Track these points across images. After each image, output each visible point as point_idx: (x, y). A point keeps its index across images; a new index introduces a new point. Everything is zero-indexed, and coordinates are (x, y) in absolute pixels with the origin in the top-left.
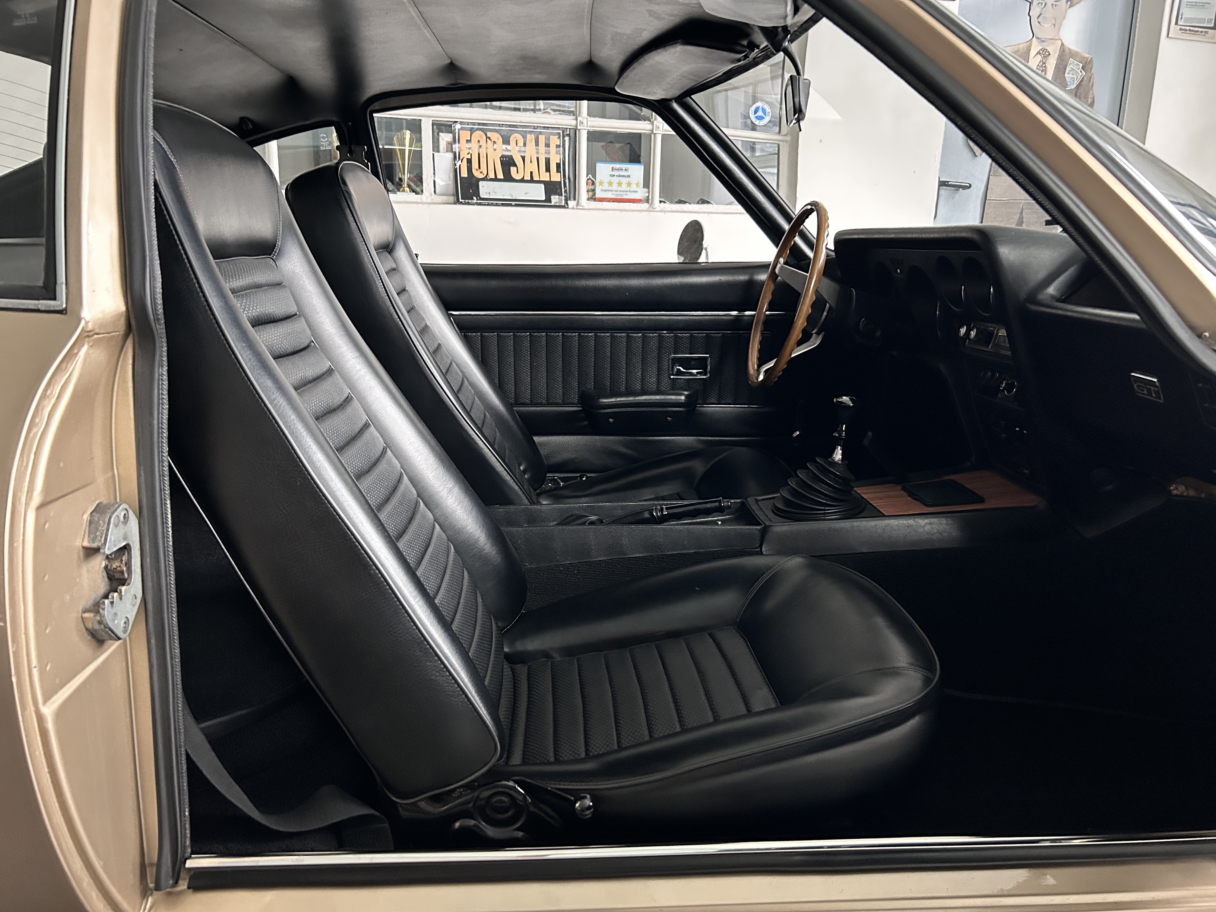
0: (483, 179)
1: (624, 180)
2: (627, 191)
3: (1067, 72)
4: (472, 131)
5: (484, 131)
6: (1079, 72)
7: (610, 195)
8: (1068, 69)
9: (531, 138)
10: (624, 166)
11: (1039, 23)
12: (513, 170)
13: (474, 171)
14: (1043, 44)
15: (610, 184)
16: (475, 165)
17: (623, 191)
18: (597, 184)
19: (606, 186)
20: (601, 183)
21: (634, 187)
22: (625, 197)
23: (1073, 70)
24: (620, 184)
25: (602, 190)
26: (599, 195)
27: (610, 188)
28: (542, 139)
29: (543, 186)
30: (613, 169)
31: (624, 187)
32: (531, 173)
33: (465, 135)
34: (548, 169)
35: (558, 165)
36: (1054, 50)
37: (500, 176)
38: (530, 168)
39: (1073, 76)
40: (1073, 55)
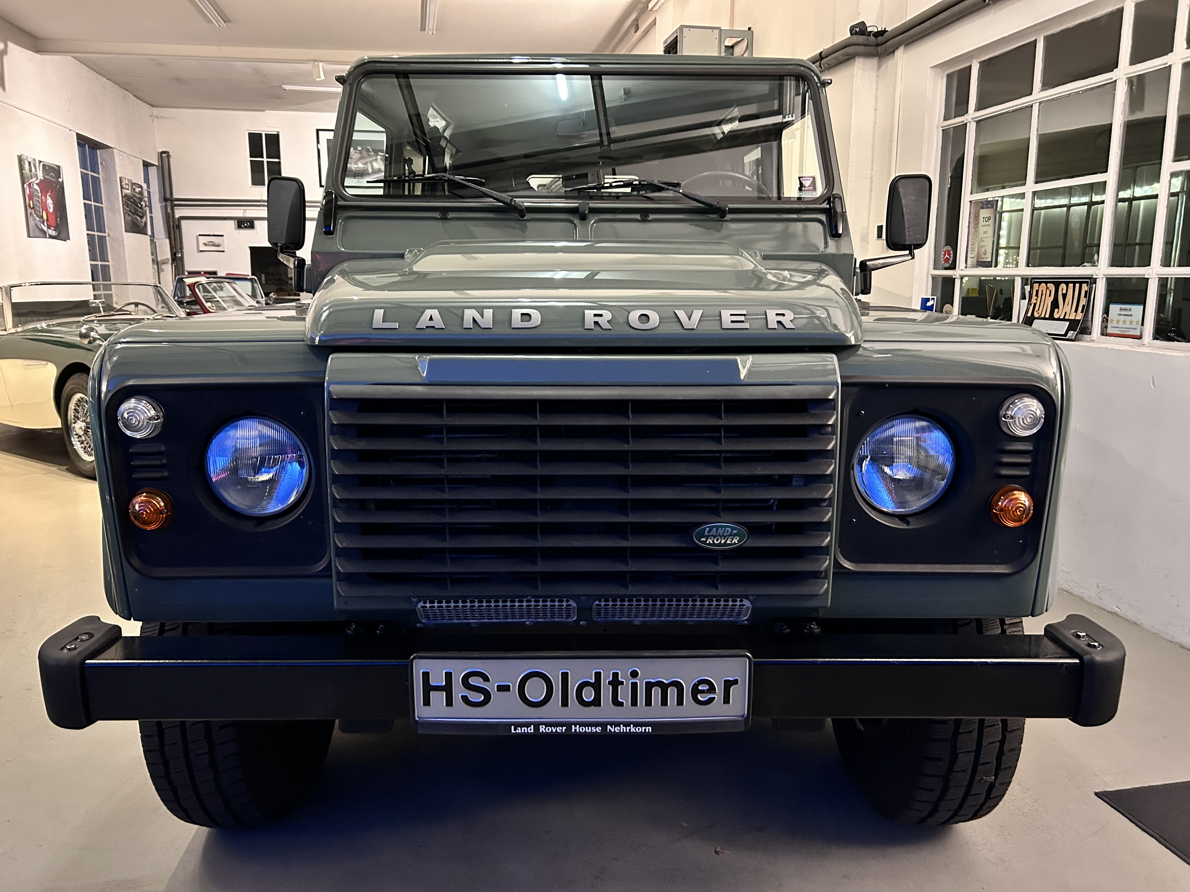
0: (1037, 318)
1: (1128, 319)
2: (1129, 328)
4: (1040, 283)
5: (1046, 283)
7: (1116, 331)
9: (1071, 285)
10: (1128, 306)
12: (1056, 310)
13: (1035, 312)
15: (1118, 321)
16: (1037, 309)
17: (1127, 328)
18: (1109, 321)
19: (1114, 324)
20: (1112, 321)
21: (1134, 325)
22: (1127, 333)
24: (1124, 322)
25: (1112, 327)
26: (1109, 331)
27: (1116, 326)
28: (1077, 285)
29: (1068, 323)
30: (1121, 309)
31: (1127, 325)
32: (1066, 313)
33: (1036, 286)
34: (1076, 311)
35: (1084, 306)
37: (1047, 316)
38: (1066, 309)
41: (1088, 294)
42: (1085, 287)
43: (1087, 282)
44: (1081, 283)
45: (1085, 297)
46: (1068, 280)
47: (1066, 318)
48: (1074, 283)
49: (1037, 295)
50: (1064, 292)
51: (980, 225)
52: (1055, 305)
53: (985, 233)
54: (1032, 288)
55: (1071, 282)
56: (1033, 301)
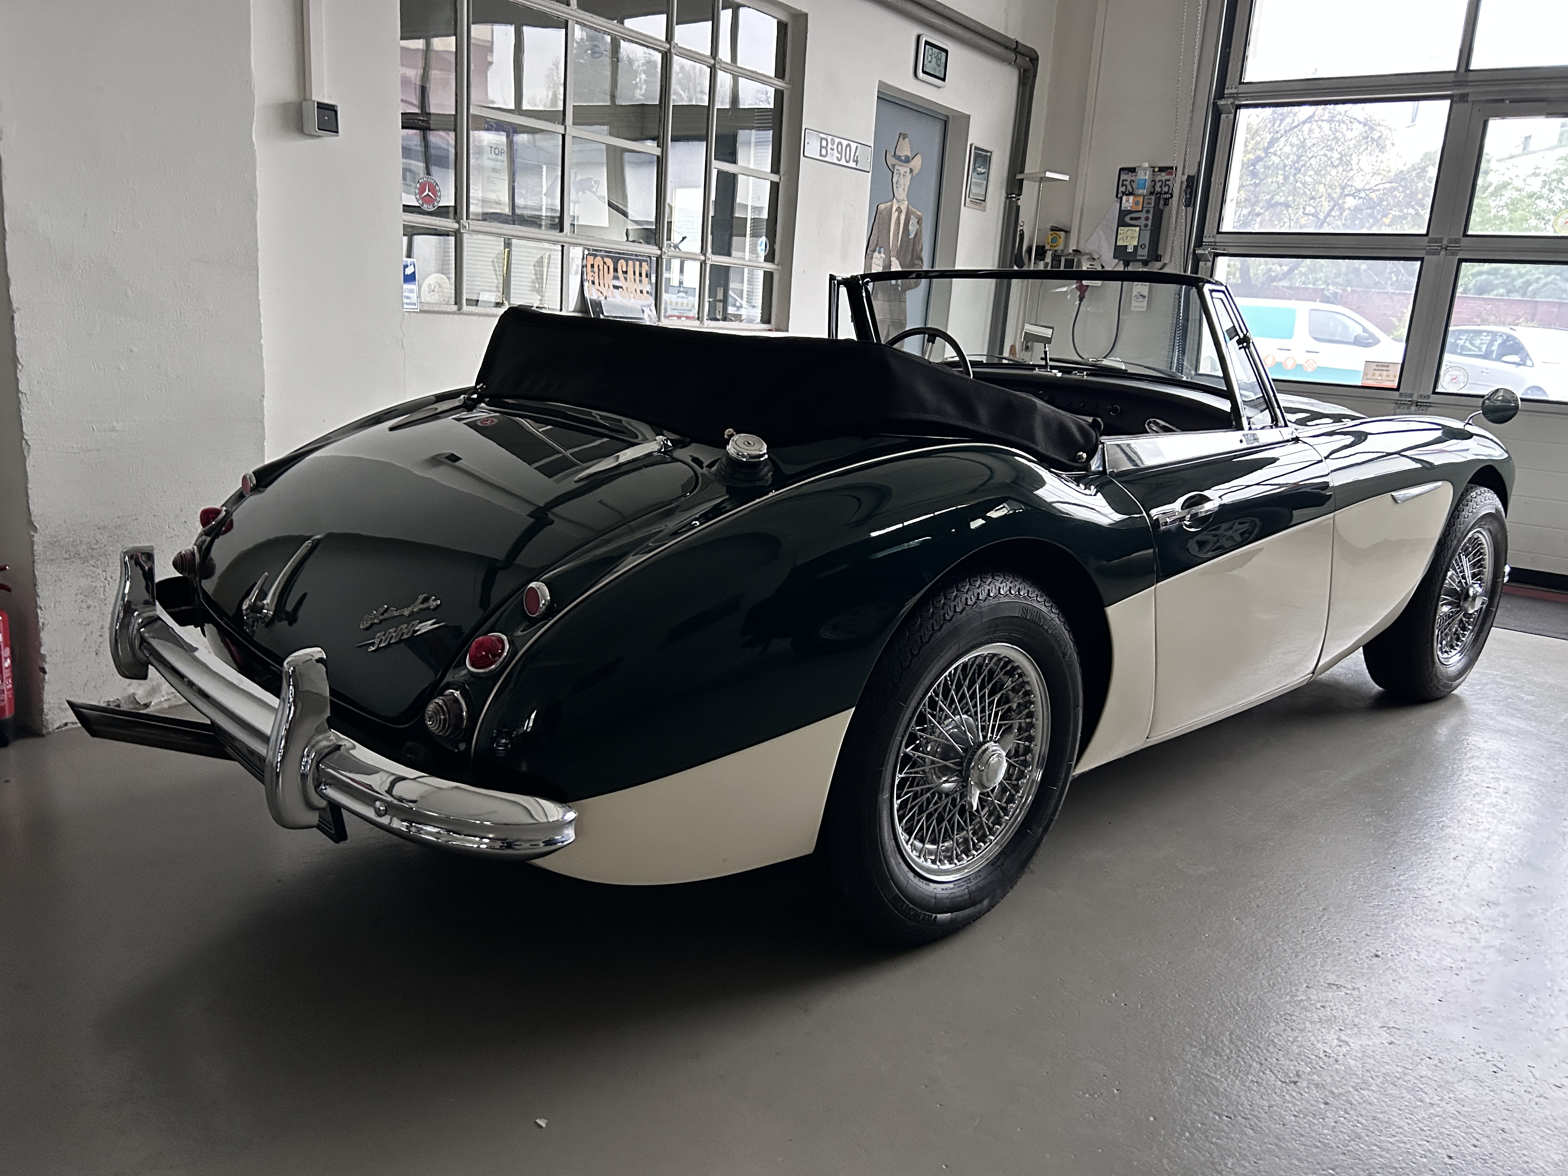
3: (910, 225)
4: (595, 256)
6: (916, 225)
8: (910, 223)
11: (897, 188)
14: (899, 203)
23: (913, 223)
36: (904, 208)
39: (913, 228)
40: (913, 213)
43: (646, 261)
44: (641, 262)
50: (625, 269)
55: (631, 259)
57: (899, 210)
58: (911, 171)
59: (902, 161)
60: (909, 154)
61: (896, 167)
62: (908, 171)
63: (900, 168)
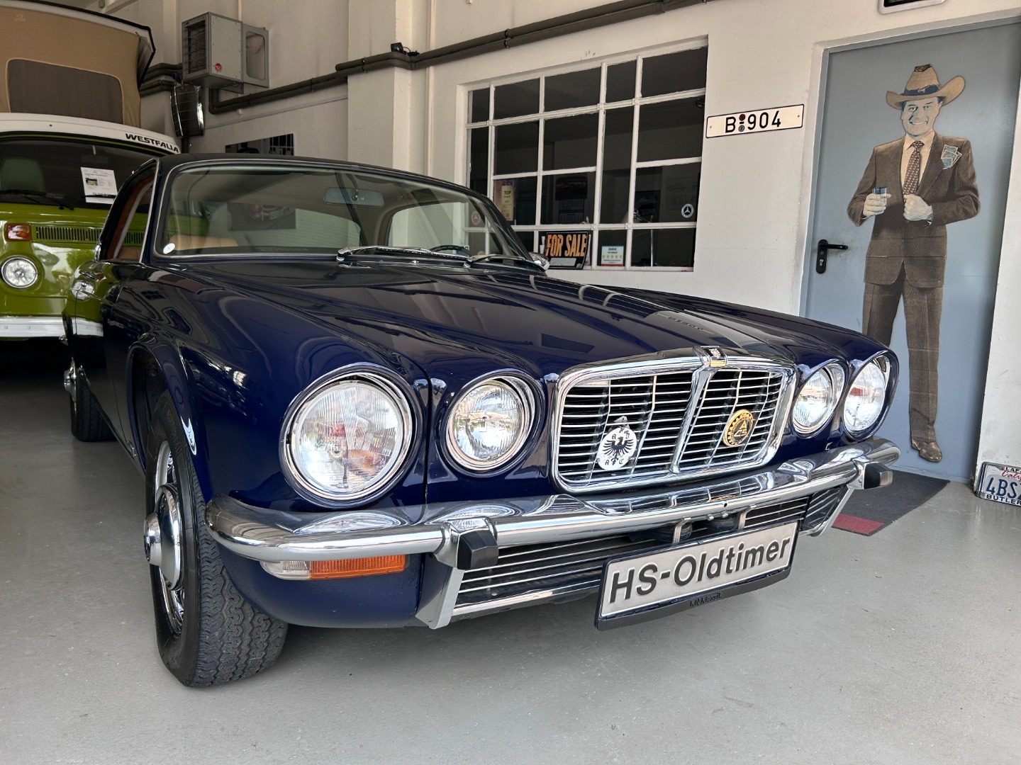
0: (553, 257)
1: (615, 255)
2: (615, 260)
3: (942, 156)
4: (552, 235)
5: (557, 234)
6: (955, 154)
7: (607, 263)
8: (943, 153)
9: (575, 236)
10: (614, 247)
11: (911, 123)
12: (566, 251)
13: (551, 252)
14: (916, 138)
15: (608, 257)
16: (552, 250)
17: (613, 260)
18: (602, 257)
19: (606, 258)
20: (604, 257)
21: (619, 258)
22: (614, 263)
23: (949, 153)
24: (612, 257)
25: (604, 260)
26: (603, 262)
28: (579, 236)
29: (575, 259)
30: (610, 249)
31: (614, 258)
32: (573, 253)
33: (550, 236)
34: (580, 251)
35: (585, 248)
36: (928, 141)
37: (560, 255)
38: (572, 250)
39: (949, 158)
40: (948, 142)
41: (586, 241)
42: (584, 236)
43: (586, 234)
44: (581, 234)
45: (585, 242)
46: (572, 233)
47: (574, 255)
48: (577, 234)
49: (551, 242)
50: (570, 239)
51: (503, 198)
52: (564, 248)
53: (507, 202)
54: (546, 238)
55: (575, 234)
56: (549, 245)
57: (918, 145)
58: (941, 99)
59: (922, 94)
60: (935, 82)
61: (908, 103)
62: (936, 100)
63: (917, 103)
